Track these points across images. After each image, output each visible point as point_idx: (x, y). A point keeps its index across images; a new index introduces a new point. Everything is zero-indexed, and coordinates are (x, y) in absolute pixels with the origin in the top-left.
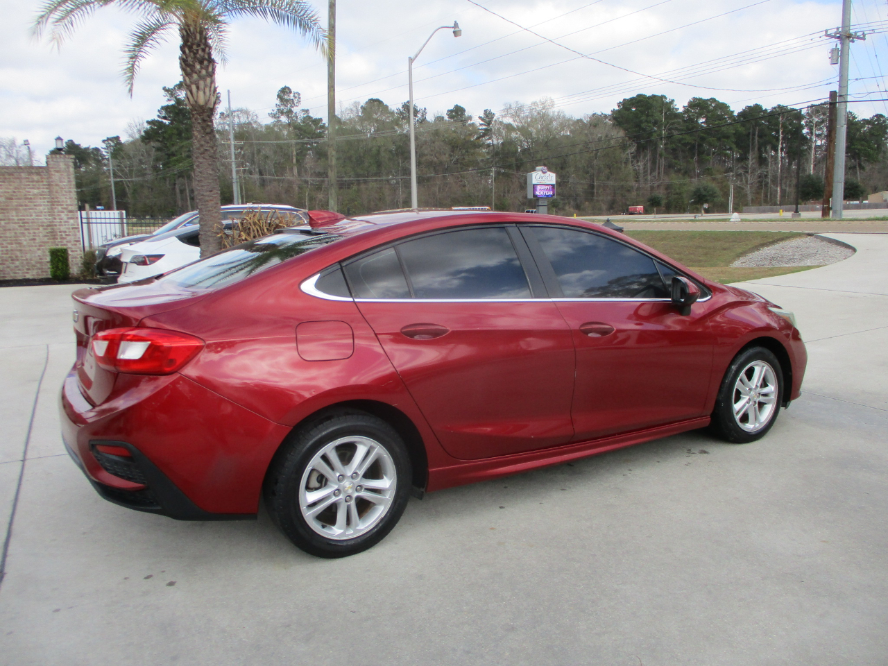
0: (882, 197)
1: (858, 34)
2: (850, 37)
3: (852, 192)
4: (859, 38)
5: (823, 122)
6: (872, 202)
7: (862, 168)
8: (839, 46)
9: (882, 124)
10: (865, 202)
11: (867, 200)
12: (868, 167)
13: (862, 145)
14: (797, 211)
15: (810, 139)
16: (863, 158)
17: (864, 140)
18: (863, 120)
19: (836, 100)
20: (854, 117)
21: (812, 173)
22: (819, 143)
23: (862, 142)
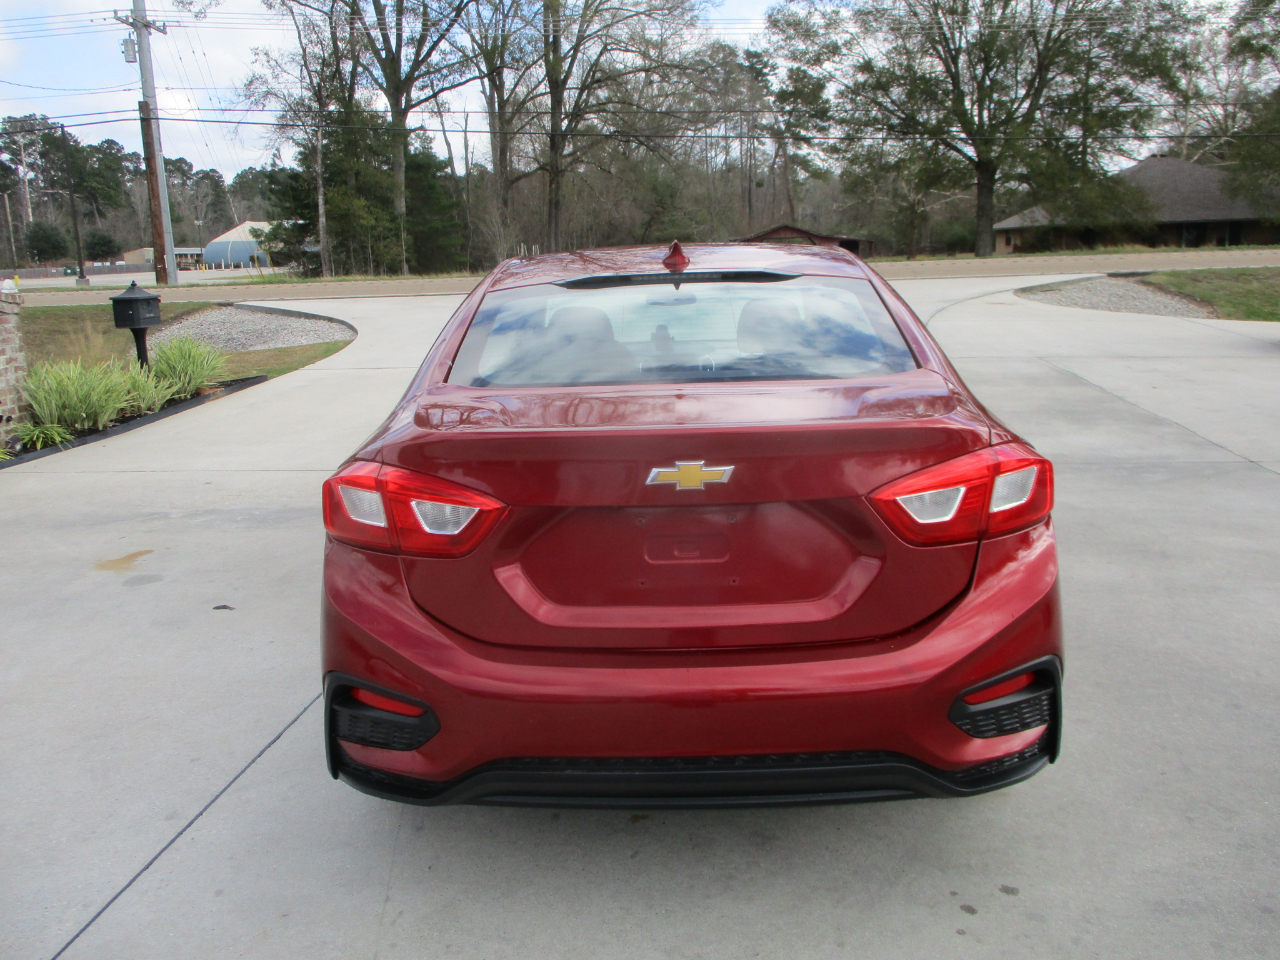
0: (144, 256)
1: (158, 24)
2: (148, 25)
3: (105, 248)
4: (158, 29)
5: (32, 143)
6: (130, 263)
7: (102, 215)
8: (134, 37)
9: (115, 154)
10: (118, 263)
11: (123, 260)
12: (111, 214)
13: (98, 183)
14: (82, 276)
15: (17, 169)
16: (101, 201)
17: (98, 175)
18: (90, 146)
19: (149, 115)
20: (75, 141)
21: (31, 219)
22: (31, 175)
23: (97, 178)
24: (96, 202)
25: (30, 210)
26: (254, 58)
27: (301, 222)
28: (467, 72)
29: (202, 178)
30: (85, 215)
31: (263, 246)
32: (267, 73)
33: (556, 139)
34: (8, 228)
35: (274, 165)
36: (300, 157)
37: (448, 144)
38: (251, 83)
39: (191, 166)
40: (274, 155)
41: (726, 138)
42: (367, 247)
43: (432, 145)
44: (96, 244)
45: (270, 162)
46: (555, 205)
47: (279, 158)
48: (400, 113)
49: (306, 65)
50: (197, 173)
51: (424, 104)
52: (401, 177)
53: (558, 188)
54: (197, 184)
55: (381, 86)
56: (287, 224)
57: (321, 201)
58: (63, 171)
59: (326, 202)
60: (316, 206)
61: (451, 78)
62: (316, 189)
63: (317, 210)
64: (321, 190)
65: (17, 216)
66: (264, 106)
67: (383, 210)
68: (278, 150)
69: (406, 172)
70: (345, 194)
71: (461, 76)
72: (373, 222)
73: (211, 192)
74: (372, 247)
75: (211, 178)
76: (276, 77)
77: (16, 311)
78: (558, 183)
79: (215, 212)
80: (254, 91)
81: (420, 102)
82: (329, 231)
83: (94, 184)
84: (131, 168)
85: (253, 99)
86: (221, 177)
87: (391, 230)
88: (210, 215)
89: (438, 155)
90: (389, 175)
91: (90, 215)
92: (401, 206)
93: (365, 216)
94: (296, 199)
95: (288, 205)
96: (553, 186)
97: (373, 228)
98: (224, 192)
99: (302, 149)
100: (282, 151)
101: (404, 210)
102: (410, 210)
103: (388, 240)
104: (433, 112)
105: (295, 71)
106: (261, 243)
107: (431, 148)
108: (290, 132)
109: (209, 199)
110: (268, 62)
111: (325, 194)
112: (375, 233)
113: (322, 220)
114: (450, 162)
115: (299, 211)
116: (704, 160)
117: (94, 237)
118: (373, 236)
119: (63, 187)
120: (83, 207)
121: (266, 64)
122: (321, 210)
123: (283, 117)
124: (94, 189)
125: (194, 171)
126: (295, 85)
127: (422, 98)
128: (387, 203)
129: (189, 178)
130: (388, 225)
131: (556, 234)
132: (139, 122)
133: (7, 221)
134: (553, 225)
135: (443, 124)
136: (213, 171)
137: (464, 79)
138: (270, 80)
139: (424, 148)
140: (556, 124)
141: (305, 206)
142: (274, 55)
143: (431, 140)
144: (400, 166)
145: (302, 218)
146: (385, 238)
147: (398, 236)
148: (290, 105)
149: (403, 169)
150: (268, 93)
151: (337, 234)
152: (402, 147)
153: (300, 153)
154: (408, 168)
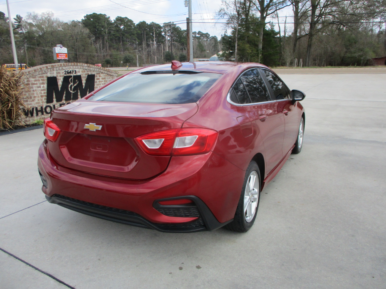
5: (169, 30)
7: (184, 49)
15: (165, 37)
16: (185, 45)
17: (185, 38)
18: (184, 30)
19: (189, 21)
20: (180, 29)
21: (167, 50)
22: (169, 38)
23: (185, 39)
24: (184, 45)
25: (167, 48)
26: (222, 3)
27: (231, 51)
28: (284, 4)
29: (212, 39)
30: (181, 49)
31: (220, 58)
32: (225, 8)
33: (313, 24)
34: (162, 53)
35: (225, 35)
36: (232, 32)
37: (279, 27)
38: (220, 11)
39: (209, 35)
40: (225, 32)
41: (380, 22)
42: (248, 59)
43: (274, 27)
44: (182, 57)
45: (224, 34)
46: (310, 46)
47: (226, 33)
48: (263, 18)
49: (235, 5)
50: (211, 37)
51: (270, 15)
52: (261, 38)
53: (311, 40)
54: (210, 40)
55: (259, 10)
56: (227, 52)
57: (236, 45)
58: (177, 37)
59: (238, 45)
60: (235, 47)
61: (279, 6)
62: (235, 42)
63: (235, 48)
64: (237, 42)
65: (164, 49)
66: (224, 17)
67: (254, 48)
68: (226, 30)
69: (263, 36)
70: (244, 43)
71: (282, 5)
72: (251, 52)
73: (214, 42)
74: (250, 59)
75: (214, 38)
76: (227, 9)
77: (116, 75)
78: (311, 38)
79: (214, 48)
80: (221, 13)
81: (269, 14)
82: (238, 54)
83: (184, 41)
84: (194, 36)
85: (220, 15)
86: (217, 38)
87: (256, 54)
88: (213, 49)
89: (275, 30)
90: (257, 37)
91: (182, 49)
92: (261, 46)
93: (249, 49)
94: (230, 45)
95: (228, 46)
96: (310, 40)
97: (251, 53)
98: (218, 42)
99: (233, 30)
100: (227, 31)
101: (261, 47)
102: (263, 48)
103: (255, 57)
104: (273, 17)
105: (233, 6)
106: (219, 57)
107: (274, 28)
108: (230, 25)
109: (213, 45)
110: (226, 4)
111: (238, 43)
112: (251, 55)
113: (236, 51)
114: (279, 33)
115: (231, 48)
116: (372, 30)
117: (181, 55)
118: (250, 56)
119: (176, 42)
120: (181, 47)
121: (225, 5)
122: (236, 48)
123: (228, 20)
124: (183, 42)
125: (210, 37)
126: (232, 11)
127: (270, 13)
128: (256, 46)
129: (209, 39)
130: (255, 52)
131: (309, 55)
132: (186, 23)
133: (162, 51)
134: (308, 52)
135: (278, 21)
136: (215, 36)
137: (283, 6)
138: (226, 9)
139: (271, 28)
140: (312, 20)
141: (232, 47)
142: (228, 2)
143: (274, 26)
144: (261, 34)
145: (231, 50)
146: (254, 56)
147: (258, 56)
148: (230, 17)
149: (262, 35)
150: (225, 13)
151: (240, 55)
152: (262, 28)
153: (233, 31)
154: (264, 35)
